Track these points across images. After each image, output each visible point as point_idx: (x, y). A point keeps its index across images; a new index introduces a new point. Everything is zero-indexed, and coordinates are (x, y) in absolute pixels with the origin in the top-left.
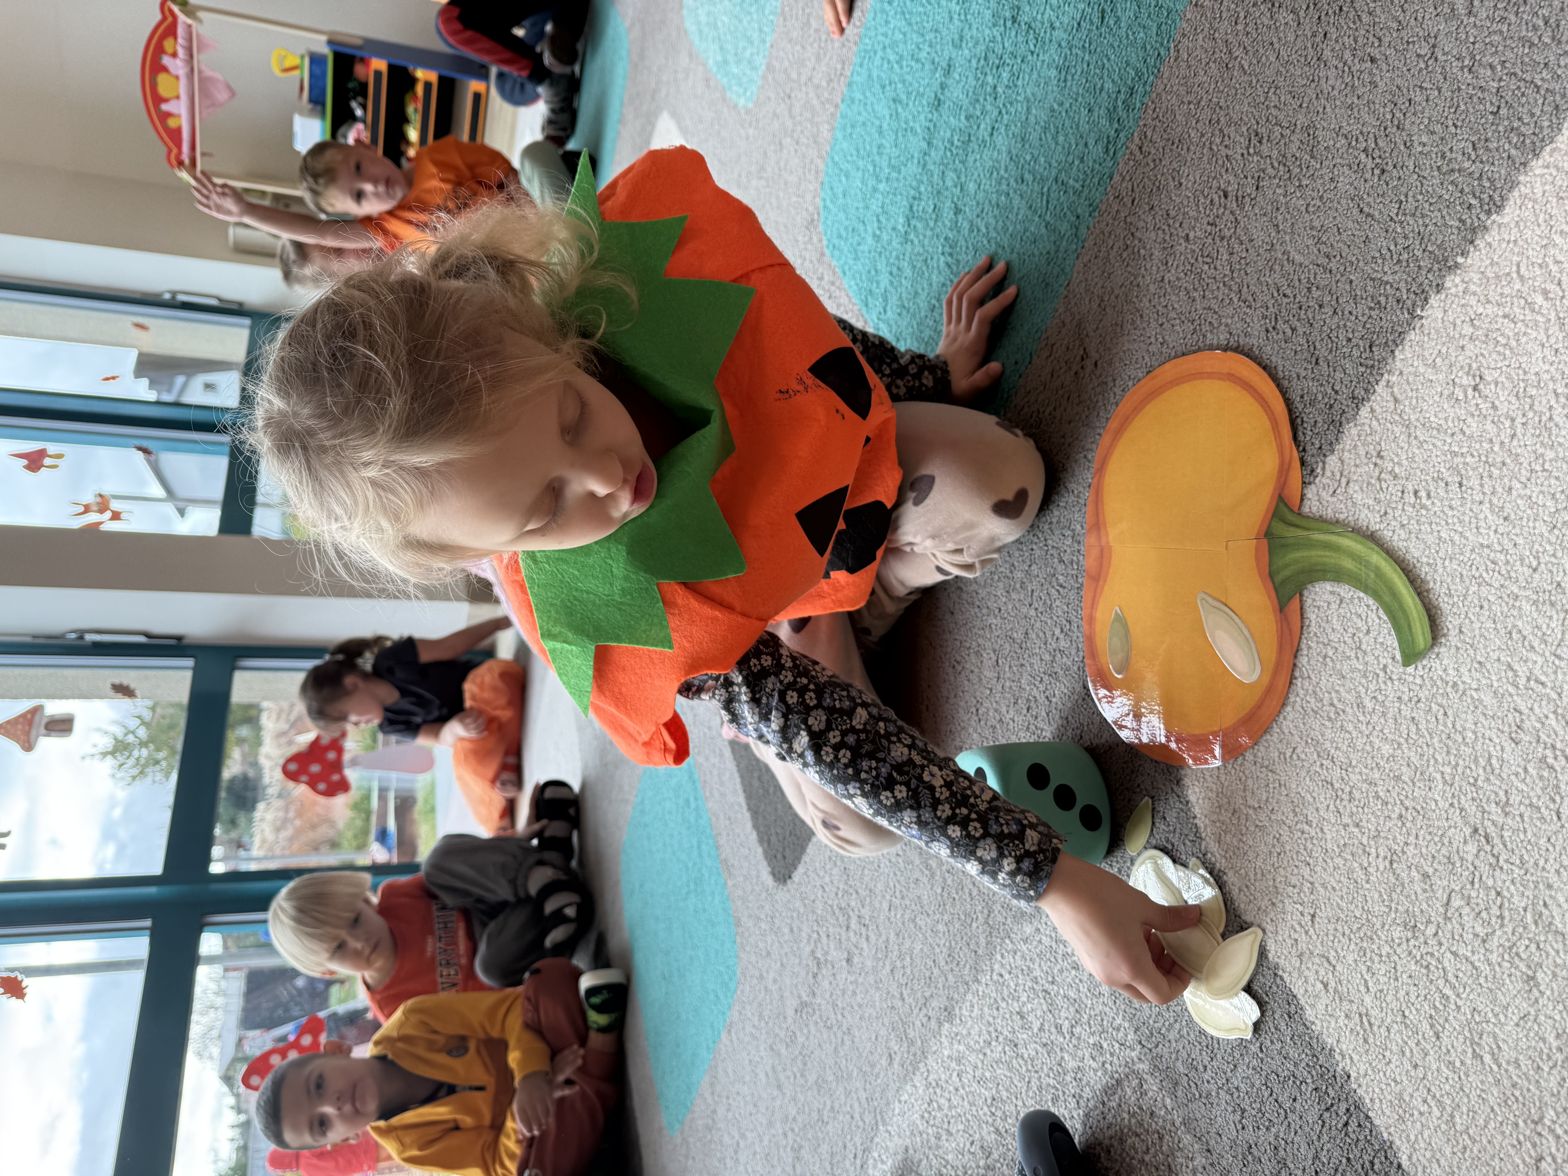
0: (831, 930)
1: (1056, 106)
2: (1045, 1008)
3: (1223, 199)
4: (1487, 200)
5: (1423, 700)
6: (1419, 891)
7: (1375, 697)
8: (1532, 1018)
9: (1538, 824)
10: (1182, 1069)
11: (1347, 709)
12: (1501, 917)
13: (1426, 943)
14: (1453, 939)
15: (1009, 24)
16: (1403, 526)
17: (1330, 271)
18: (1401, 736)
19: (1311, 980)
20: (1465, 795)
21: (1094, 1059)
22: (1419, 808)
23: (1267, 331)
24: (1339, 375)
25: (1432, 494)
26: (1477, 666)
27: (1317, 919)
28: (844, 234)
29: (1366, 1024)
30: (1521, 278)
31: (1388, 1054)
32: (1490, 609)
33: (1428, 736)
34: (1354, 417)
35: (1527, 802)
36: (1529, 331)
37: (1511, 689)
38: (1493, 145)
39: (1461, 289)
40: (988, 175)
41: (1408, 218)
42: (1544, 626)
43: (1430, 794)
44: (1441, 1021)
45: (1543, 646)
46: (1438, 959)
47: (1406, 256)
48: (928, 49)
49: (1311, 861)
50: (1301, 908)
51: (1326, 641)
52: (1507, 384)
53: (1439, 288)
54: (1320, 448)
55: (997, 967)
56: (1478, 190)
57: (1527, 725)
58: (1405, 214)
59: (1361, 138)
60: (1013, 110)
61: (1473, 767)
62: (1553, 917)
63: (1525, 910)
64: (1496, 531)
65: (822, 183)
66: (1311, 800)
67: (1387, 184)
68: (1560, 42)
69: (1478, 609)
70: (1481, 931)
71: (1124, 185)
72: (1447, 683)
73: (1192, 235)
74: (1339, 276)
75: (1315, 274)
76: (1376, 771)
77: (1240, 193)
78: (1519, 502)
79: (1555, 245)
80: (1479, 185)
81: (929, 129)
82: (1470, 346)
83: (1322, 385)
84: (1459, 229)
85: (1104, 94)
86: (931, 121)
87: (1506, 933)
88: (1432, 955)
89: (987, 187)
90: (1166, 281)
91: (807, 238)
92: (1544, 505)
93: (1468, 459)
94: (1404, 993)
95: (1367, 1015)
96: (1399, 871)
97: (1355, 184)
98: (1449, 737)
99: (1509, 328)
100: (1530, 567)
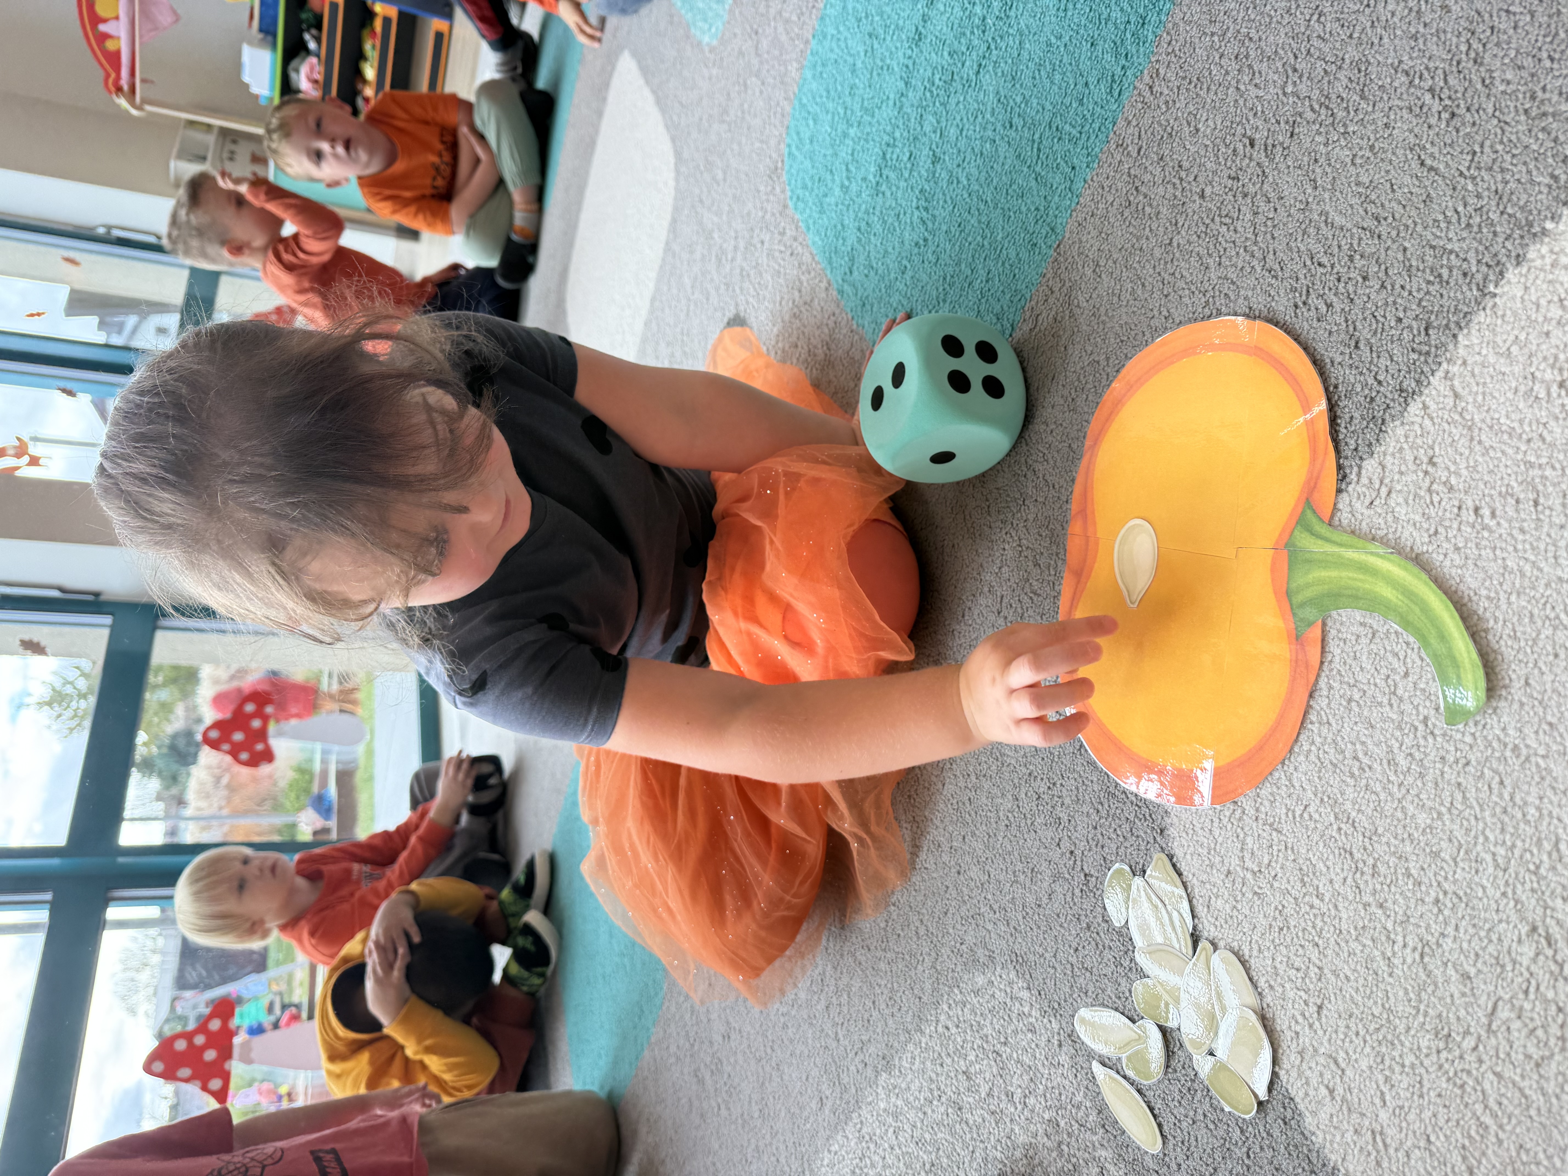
1: (1053, 40)
2: (995, 1070)
3: (1248, 149)
5: (1473, 763)
6: (1457, 995)
7: (1411, 754)
11: (1375, 766)
13: (1461, 1057)
14: (1498, 1057)
16: (1457, 549)
17: (1379, 237)
18: (1442, 804)
19: (1314, 1082)
20: (1523, 884)
21: (1048, 1137)
22: (1461, 894)
23: (1296, 306)
24: (1384, 362)
25: (1498, 513)
26: (1546, 727)
27: (1325, 1012)
28: (810, 184)
29: (1380, 1144)
33: (1477, 809)
34: (1402, 413)
39: (1548, 261)
40: (972, 120)
41: (1483, 173)
43: (1476, 879)
46: (1477, 1080)
47: (1478, 220)
49: (1320, 942)
50: (1305, 997)
51: (1352, 681)
53: (1519, 260)
54: (1356, 449)
55: (943, 1018)
58: (1479, 169)
59: (1426, 73)
60: (1003, 45)
61: (1535, 851)
65: (788, 127)
66: (1324, 870)
67: (1458, 131)
69: (1551, 658)
70: (1536, 1054)
71: (1130, 131)
72: (1505, 745)
73: (1208, 191)
74: (1389, 243)
75: (1360, 239)
76: (1407, 843)
77: (1270, 141)
81: (907, 67)
82: (1557, 333)
83: (1361, 373)
84: (1550, 187)
85: (1110, 25)
86: (910, 57)
88: (1469, 1073)
89: (971, 132)
90: (1175, 244)
91: (769, 188)
93: (1548, 472)
94: (1430, 1114)
95: (1381, 1134)
96: (1431, 967)
97: (1416, 130)
98: (1505, 812)
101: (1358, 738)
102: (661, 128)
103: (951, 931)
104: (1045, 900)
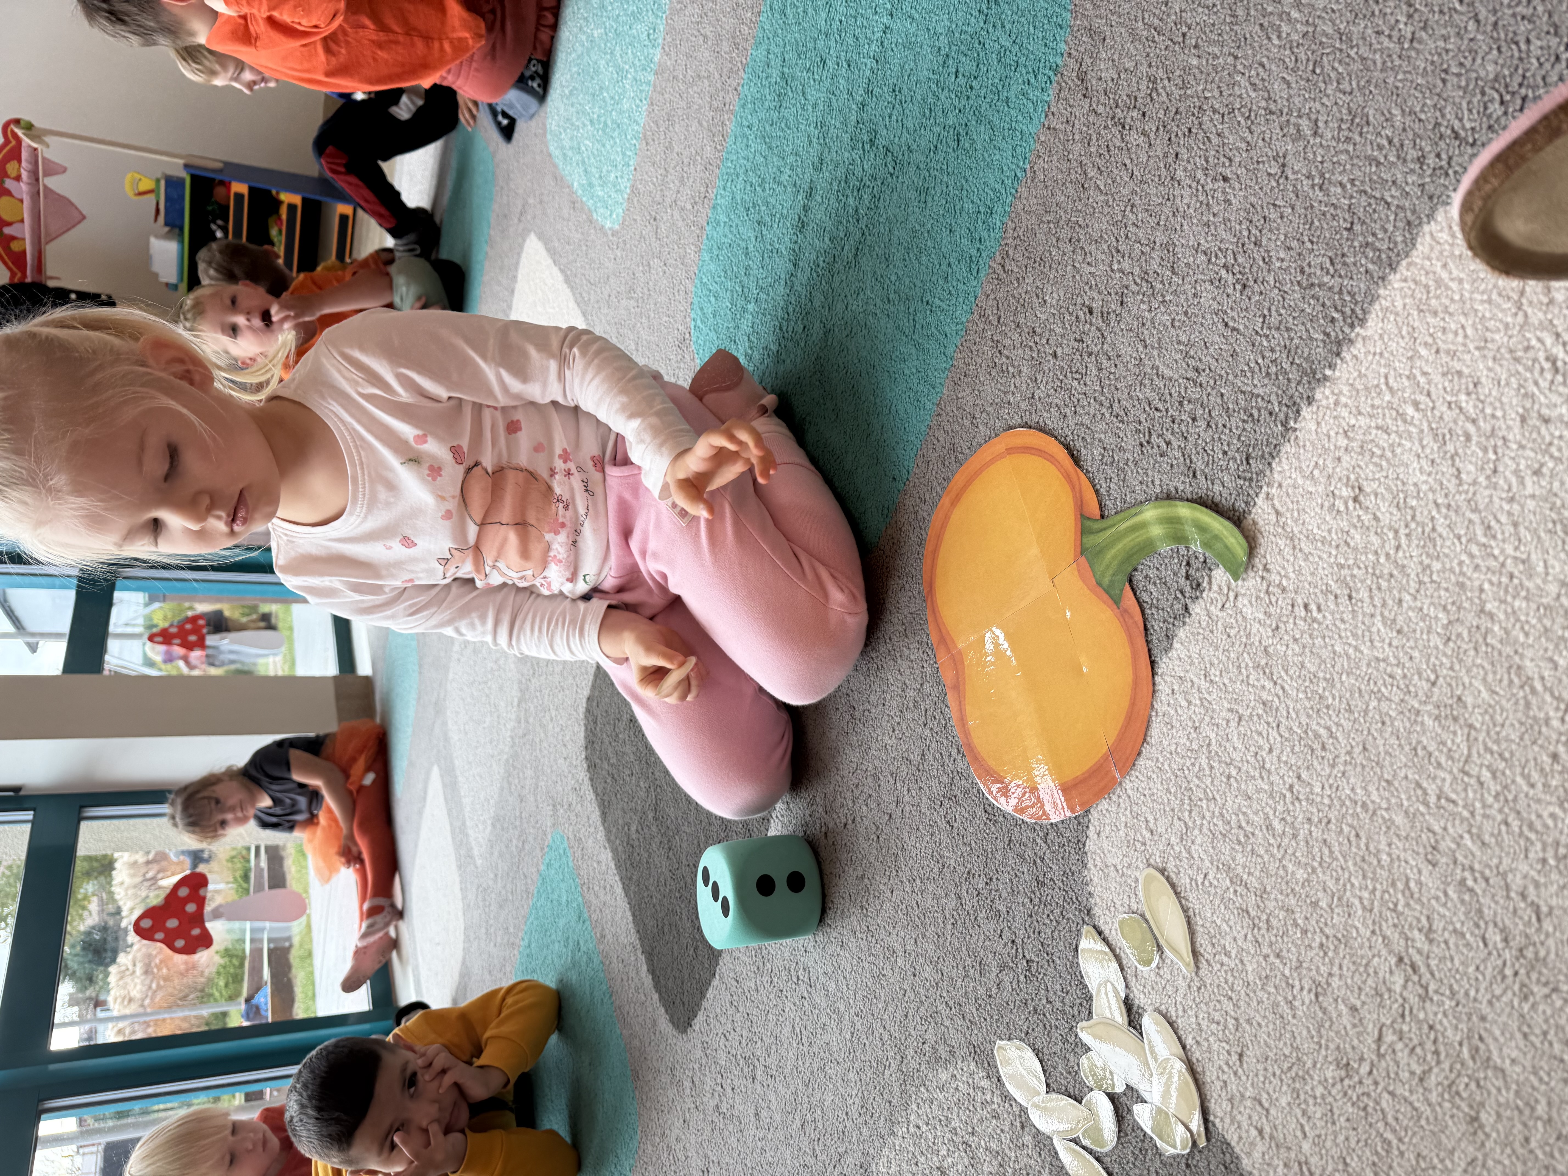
0: (736, 1082)
1: (918, 227)
3: (1088, 316)
4: (1349, 313)
5: (1333, 821)
6: (1349, 1027)
7: (1283, 819)
8: (1480, 1163)
9: (1465, 951)
11: (1257, 832)
12: (1437, 1053)
13: (1361, 1082)
14: (1389, 1077)
15: (867, 147)
16: (1296, 640)
17: (1201, 385)
18: (1314, 859)
19: (1245, 1125)
20: (1386, 921)
22: (1340, 936)
23: (1144, 445)
24: (1218, 488)
25: (1322, 608)
26: (1384, 784)
27: (1245, 1058)
30: (1390, 389)
33: (1342, 860)
35: (1451, 928)
36: (1403, 442)
37: (1422, 808)
38: (1350, 260)
39: (1331, 400)
41: (1273, 332)
43: (1350, 921)
45: (1450, 763)
46: (1375, 1100)
47: (1275, 369)
48: (789, 172)
49: (1233, 996)
50: (1227, 1047)
52: (1387, 495)
53: (1310, 400)
54: (1206, 562)
55: (912, 1117)
56: (1339, 303)
57: (1442, 846)
58: (1269, 328)
59: (1219, 253)
60: (875, 232)
61: (1392, 891)
62: (1489, 1051)
63: (1461, 1044)
64: (1390, 645)
65: (691, 303)
66: (1228, 930)
67: (1250, 299)
68: (1405, 161)
69: (1380, 725)
70: (1417, 1069)
71: (989, 303)
72: (1356, 803)
73: (1059, 352)
74: (1209, 390)
75: (1186, 388)
76: (1291, 897)
77: (1105, 309)
78: (1411, 614)
79: (1420, 357)
80: (1341, 299)
81: (794, 251)
82: (1346, 458)
84: (1324, 342)
85: (964, 215)
86: (796, 243)
87: (1443, 1070)
88: (1368, 1095)
90: (1036, 398)
91: (677, 358)
92: (1436, 617)
93: (1355, 571)
94: (1343, 1138)
95: (1306, 1163)
96: (1325, 1004)
97: (1218, 298)
98: (1363, 860)
99: (1383, 439)
100: (1428, 680)
101: (1240, 809)
102: (570, 306)
103: (912, 1032)
104: (994, 990)
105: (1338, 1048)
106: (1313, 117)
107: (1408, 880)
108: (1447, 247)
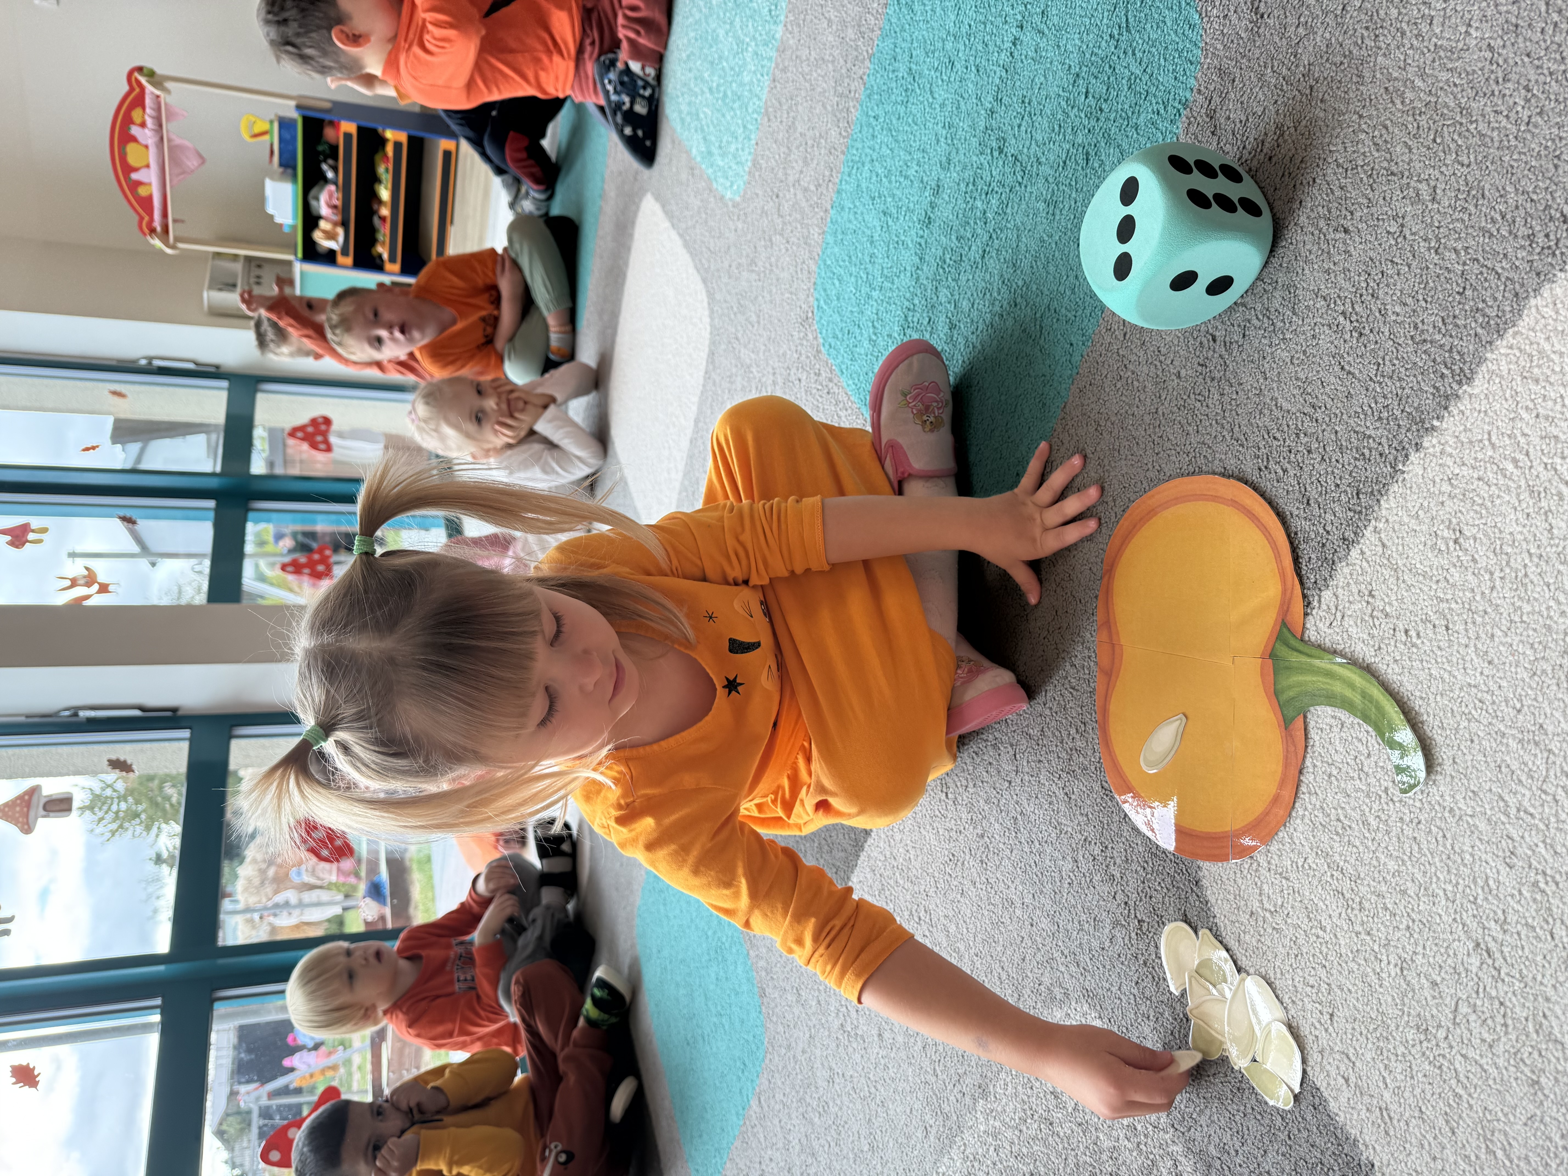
1: (1045, 238)
3: (1212, 343)
4: (1458, 371)
5: (1423, 822)
6: (1429, 998)
7: (1378, 816)
8: (1538, 1119)
9: (1534, 942)
10: (1214, 1153)
11: (1353, 826)
12: (1505, 1025)
13: (1437, 1045)
14: (1463, 1043)
15: (996, 154)
16: (1396, 661)
17: (1317, 421)
18: (1404, 853)
19: (1334, 1075)
20: (1467, 911)
21: (1129, 1140)
22: (1425, 921)
23: (1260, 469)
24: (1329, 517)
25: (1421, 634)
26: (1471, 794)
27: (1335, 1018)
28: (840, 336)
29: (1386, 1117)
30: (1493, 445)
31: (1408, 1146)
32: (1480, 744)
33: (1429, 856)
34: (1346, 556)
35: (1523, 922)
36: (1502, 494)
37: (1503, 818)
38: (1461, 322)
39: (1438, 449)
40: (981, 295)
41: (1386, 380)
42: (1530, 763)
43: (1434, 909)
44: (1456, 1118)
45: (1530, 781)
46: (1450, 1061)
47: (1386, 414)
48: (916, 168)
49: (1327, 964)
50: (1320, 1008)
51: (1330, 761)
52: (1484, 541)
53: (1418, 447)
54: (1315, 583)
56: (1449, 360)
57: (1519, 851)
58: (1383, 376)
59: (1339, 302)
60: (1003, 236)
61: (1473, 887)
62: (1552, 1027)
63: (1527, 1020)
64: (1482, 673)
65: (815, 284)
66: (1324, 907)
67: (1365, 347)
68: (1516, 236)
69: (1469, 742)
70: (1489, 1038)
72: (1444, 808)
73: (1183, 373)
74: (1324, 426)
75: (1303, 422)
76: (1383, 884)
78: (1501, 648)
79: (1521, 419)
80: (1451, 357)
81: (920, 245)
82: (1449, 503)
83: (1314, 525)
84: (1434, 395)
86: (922, 237)
87: (1510, 1040)
88: (1444, 1056)
89: (981, 306)
90: (1160, 413)
91: (802, 334)
92: (1524, 653)
93: (1453, 606)
94: (1419, 1090)
95: (1386, 1109)
96: (1409, 978)
97: (1336, 342)
98: (1449, 858)
99: (1483, 490)
100: (1514, 708)
101: (1338, 804)
102: (692, 270)
103: (1029, 974)
104: (1107, 944)
105: (1419, 1015)
106: (1432, 183)
107: (1487, 878)
108: (1551, 321)
